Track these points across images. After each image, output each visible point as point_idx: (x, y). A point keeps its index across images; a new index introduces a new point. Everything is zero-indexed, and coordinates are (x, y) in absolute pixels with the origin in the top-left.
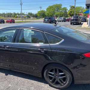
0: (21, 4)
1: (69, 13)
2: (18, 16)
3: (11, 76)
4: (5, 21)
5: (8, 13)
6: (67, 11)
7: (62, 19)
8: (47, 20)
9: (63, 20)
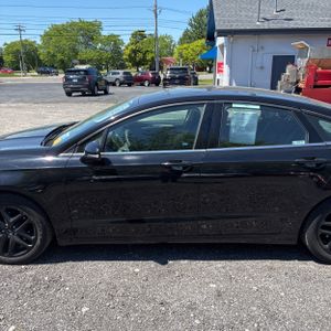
1: (129, 55)
6: (123, 48)
7: (118, 76)
8: (79, 79)
9: (122, 79)
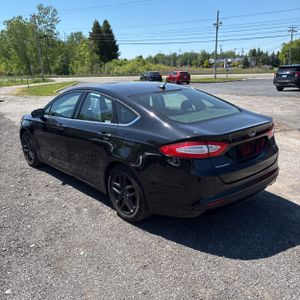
0: (217, 26)
2: (212, 61)
3: (69, 187)
4: (164, 77)
5: (186, 54)
8: (288, 75)
